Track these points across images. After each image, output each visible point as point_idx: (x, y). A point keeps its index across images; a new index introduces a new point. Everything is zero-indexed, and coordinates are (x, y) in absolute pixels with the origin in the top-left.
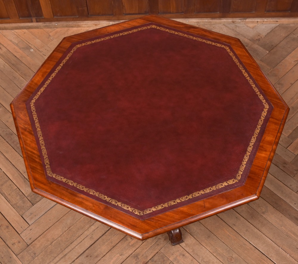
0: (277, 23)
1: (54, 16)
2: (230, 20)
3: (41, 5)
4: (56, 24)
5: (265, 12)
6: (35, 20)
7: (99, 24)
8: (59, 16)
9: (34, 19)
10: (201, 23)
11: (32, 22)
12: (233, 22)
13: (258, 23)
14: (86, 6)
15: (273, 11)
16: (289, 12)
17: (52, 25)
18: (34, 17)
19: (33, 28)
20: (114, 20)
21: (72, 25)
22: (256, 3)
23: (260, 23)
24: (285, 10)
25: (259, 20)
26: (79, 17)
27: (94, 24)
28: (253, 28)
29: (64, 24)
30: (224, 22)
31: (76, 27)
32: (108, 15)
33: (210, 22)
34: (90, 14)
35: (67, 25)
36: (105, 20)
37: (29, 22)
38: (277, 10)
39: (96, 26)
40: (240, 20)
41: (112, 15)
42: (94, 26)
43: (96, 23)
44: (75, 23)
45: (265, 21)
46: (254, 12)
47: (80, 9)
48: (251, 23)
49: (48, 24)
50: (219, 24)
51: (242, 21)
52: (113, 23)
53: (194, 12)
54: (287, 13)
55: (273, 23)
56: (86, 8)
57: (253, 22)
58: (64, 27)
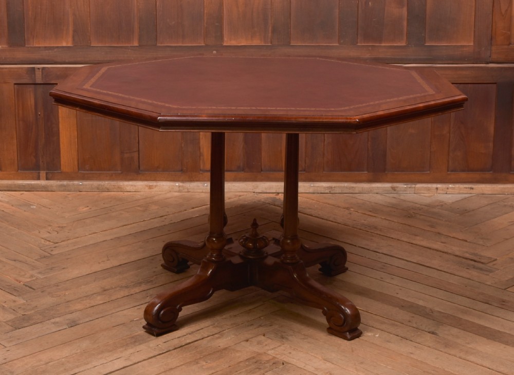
0: (471, 191)
1: (79, 171)
2: (388, 185)
3: (61, 146)
4: (81, 184)
5: (449, 173)
6: (45, 175)
7: (156, 186)
8: (88, 171)
9: (43, 174)
10: (335, 189)
11: (39, 179)
12: (393, 188)
13: (438, 191)
14: (137, 150)
15: (463, 171)
16: (491, 172)
17: (73, 184)
18: (44, 170)
19: (38, 190)
20: (183, 181)
21: (108, 187)
22: (430, 152)
23: (441, 192)
24: (483, 170)
25: (439, 186)
26: (122, 173)
27: (147, 186)
28: (429, 197)
29: (95, 183)
30: (378, 187)
31: (115, 190)
32: (174, 171)
33: (353, 187)
34: (142, 168)
35: (99, 185)
36: (166, 180)
37: (33, 179)
38: (468, 169)
39: (151, 190)
40: (405, 185)
41: (180, 171)
42: (147, 189)
43: (151, 184)
44: (113, 183)
45: (451, 188)
46: (429, 172)
47: (126, 155)
48: (425, 192)
49: (65, 183)
50: (369, 192)
51: (409, 186)
52: (181, 184)
53: (324, 170)
54: (488, 175)
55: (465, 192)
56: (136, 155)
57: (429, 189)
58: (94, 190)
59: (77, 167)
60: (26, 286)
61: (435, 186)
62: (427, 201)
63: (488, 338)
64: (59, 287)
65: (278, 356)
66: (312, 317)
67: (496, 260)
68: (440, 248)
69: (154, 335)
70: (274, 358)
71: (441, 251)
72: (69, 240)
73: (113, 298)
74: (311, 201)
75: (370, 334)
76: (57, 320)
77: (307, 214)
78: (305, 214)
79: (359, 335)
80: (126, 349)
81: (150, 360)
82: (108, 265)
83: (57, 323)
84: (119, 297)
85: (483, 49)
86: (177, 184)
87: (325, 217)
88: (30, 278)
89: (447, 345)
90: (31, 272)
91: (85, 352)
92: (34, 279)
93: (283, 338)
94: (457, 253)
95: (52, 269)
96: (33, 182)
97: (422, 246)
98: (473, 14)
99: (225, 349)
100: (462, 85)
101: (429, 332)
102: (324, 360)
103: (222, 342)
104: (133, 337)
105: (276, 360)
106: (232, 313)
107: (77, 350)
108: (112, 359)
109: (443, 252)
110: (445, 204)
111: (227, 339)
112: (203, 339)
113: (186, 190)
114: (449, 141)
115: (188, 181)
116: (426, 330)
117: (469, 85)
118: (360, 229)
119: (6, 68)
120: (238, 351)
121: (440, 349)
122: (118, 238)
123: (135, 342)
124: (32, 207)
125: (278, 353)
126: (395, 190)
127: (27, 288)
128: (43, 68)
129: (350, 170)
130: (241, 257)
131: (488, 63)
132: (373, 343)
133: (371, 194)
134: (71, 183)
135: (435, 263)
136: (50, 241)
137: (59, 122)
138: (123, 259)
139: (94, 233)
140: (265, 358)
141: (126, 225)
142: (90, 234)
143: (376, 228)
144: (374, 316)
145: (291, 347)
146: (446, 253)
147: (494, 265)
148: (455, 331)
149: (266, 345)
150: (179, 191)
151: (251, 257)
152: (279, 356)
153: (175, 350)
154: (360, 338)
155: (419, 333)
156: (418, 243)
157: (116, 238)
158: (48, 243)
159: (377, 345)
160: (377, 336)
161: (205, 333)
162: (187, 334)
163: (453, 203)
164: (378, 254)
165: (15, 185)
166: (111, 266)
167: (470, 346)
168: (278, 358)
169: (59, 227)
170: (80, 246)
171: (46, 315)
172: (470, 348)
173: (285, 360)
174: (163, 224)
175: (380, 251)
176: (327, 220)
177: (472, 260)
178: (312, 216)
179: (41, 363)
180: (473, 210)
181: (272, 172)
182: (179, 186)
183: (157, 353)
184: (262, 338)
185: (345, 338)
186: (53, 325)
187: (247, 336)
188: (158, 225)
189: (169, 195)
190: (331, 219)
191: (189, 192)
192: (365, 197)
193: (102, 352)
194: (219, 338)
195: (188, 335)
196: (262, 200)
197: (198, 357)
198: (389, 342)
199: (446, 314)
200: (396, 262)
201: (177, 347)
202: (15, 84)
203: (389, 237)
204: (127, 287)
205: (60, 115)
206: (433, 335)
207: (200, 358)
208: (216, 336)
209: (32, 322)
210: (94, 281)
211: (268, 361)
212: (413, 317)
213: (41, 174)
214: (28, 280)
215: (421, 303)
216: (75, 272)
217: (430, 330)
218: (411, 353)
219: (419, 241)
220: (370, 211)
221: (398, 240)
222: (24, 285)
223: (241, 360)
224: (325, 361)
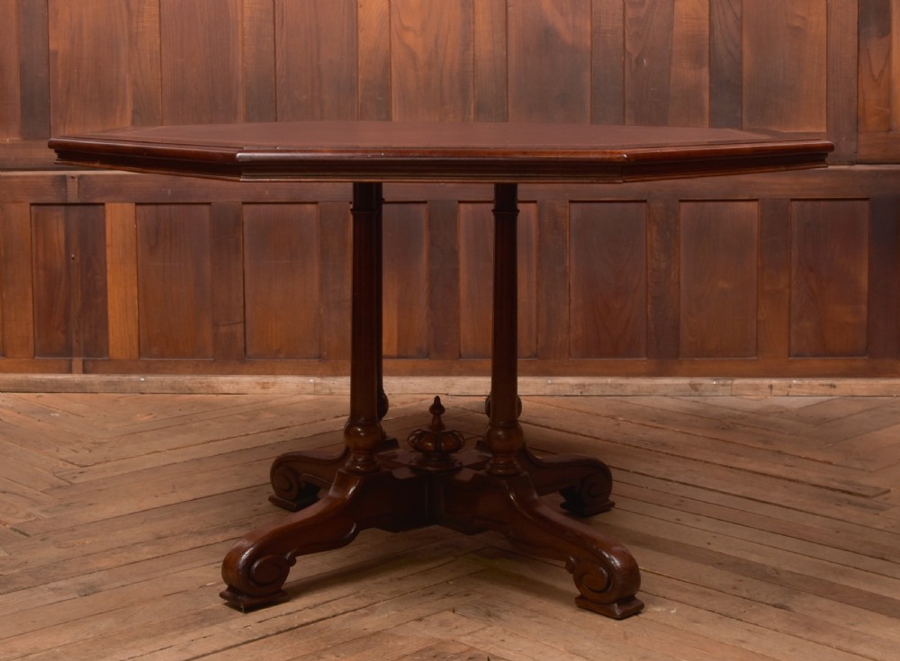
0: (832, 391)
1: (140, 357)
2: (683, 382)
3: (110, 312)
4: (143, 379)
5: (791, 358)
6: (81, 364)
7: (274, 384)
8: (156, 357)
9: (77, 362)
10: (591, 388)
11: (70, 371)
12: (694, 387)
13: (774, 391)
14: (242, 320)
15: (816, 355)
16: (866, 357)
17: (130, 381)
18: (80, 356)
19: (69, 390)
20: (322, 375)
21: (190, 385)
22: (757, 322)
23: (778, 392)
24: (852, 354)
25: (774, 382)
26: (214, 361)
27: (258, 383)
28: (757, 400)
29: (168, 379)
30: (666, 385)
31: (202, 391)
32: (307, 358)
33: (622, 385)
34: (250, 352)
35: (175, 382)
36: (293, 373)
37: (60, 371)
38: (824, 351)
39: (264, 391)
40: (715, 380)
41: (316, 358)
42: (258, 390)
43: (265, 380)
44: (199, 378)
45: (795, 385)
46: (755, 358)
47: (223, 330)
48: (749, 393)
49: (115, 378)
50: (651, 392)
51: (721, 382)
52: (318, 380)
53: (570, 355)
54: (860, 362)
55: (822, 392)
56: (239, 328)
57: (756, 388)
58: (165, 391)
59: (136, 349)
60: (15, 530)
61: (767, 382)
62: (756, 406)
63: (890, 615)
64: (76, 533)
65: (478, 647)
66: (548, 581)
67: (889, 491)
68: (784, 474)
69: (239, 609)
70: (471, 649)
71: (785, 479)
72: (107, 461)
73: (172, 550)
74: (548, 407)
75: (659, 609)
76: (61, 584)
77: (541, 426)
78: (536, 425)
79: (637, 610)
80: (182, 634)
81: (227, 652)
82: (173, 499)
83: (61, 589)
84: (184, 547)
85: (844, 139)
86: (312, 381)
87: (574, 430)
88: (25, 517)
89: (811, 626)
90: (30, 510)
91: (103, 638)
92: (32, 519)
93: (490, 616)
94: (817, 481)
95: (68, 505)
96: (60, 377)
97: (750, 471)
98: (824, 78)
99: (376, 634)
100: (809, 203)
101: (775, 606)
102: (570, 652)
103: (371, 623)
104: (199, 613)
105: (475, 652)
106: (395, 575)
107: (88, 634)
108: (152, 649)
109: (790, 480)
110: (787, 410)
111: (382, 616)
112: (334, 616)
113: (328, 391)
114: (790, 302)
115: (331, 376)
116: (768, 602)
117: (822, 203)
118: (637, 447)
119: (17, 177)
120: (400, 638)
121: (799, 634)
122: (198, 460)
123: (203, 621)
124: (52, 415)
125: (478, 640)
126: (696, 390)
127: (17, 534)
128: (81, 177)
129: (615, 354)
130: (413, 469)
131: (852, 163)
132: (666, 625)
133: (654, 397)
134: (126, 378)
135: (777, 495)
136: (73, 463)
137: (106, 271)
138: (201, 490)
139: (154, 452)
140: (454, 649)
141: (214, 441)
142: (148, 454)
143: (664, 444)
144: (667, 580)
145: (505, 631)
146: (794, 481)
147: (886, 499)
148: (824, 603)
149: (457, 627)
150: (315, 393)
151: (430, 468)
152: (481, 645)
153: (279, 636)
154: (641, 616)
155: (754, 607)
156: (744, 466)
157: (193, 460)
158: (70, 465)
159: (672, 627)
160: (673, 612)
161: (338, 607)
162: (305, 608)
163: (800, 409)
164: (669, 483)
165: (28, 381)
166: (178, 501)
167: (856, 629)
168: (478, 650)
169: (94, 443)
170: (126, 472)
171: (40, 576)
172: (856, 631)
173: (492, 652)
174: (280, 439)
175: (673, 479)
176: (576, 434)
177: (844, 492)
178: (549, 428)
179: (14, 654)
180: (839, 419)
181: (478, 360)
182: (315, 384)
183: (243, 640)
184: (450, 615)
185: (611, 615)
186: (51, 593)
187: (420, 611)
188: (272, 442)
189: (297, 398)
190: (583, 433)
191: (331, 394)
192: (645, 401)
193: (137, 637)
194: (366, 615)
195: (307, 610)
196: (462, 406)
197: (322, 648)
198: (699, 622)
199: (803, 575)
200: (705, 496)
201: (282, 629)
202: (32, 204)
203: (689, 459)
204: (200, 533)
205: (108, 259)
206: (783, 611)
207: (326, 649)
208: (362, 611)
209: (13, 587)
210: (143, 523)
211: (459, 655)
212: (741, 581)
213: (73, 364)
214: (21, 521)
215: (754, 558)
216: (110, 510)
217: (776, 602)
218: (743, 642)
219: (742, 463)
220: (654, 421)
221: (706, 462)
222: (11, 529)
223: (404, 653)
224: (572, 655)
